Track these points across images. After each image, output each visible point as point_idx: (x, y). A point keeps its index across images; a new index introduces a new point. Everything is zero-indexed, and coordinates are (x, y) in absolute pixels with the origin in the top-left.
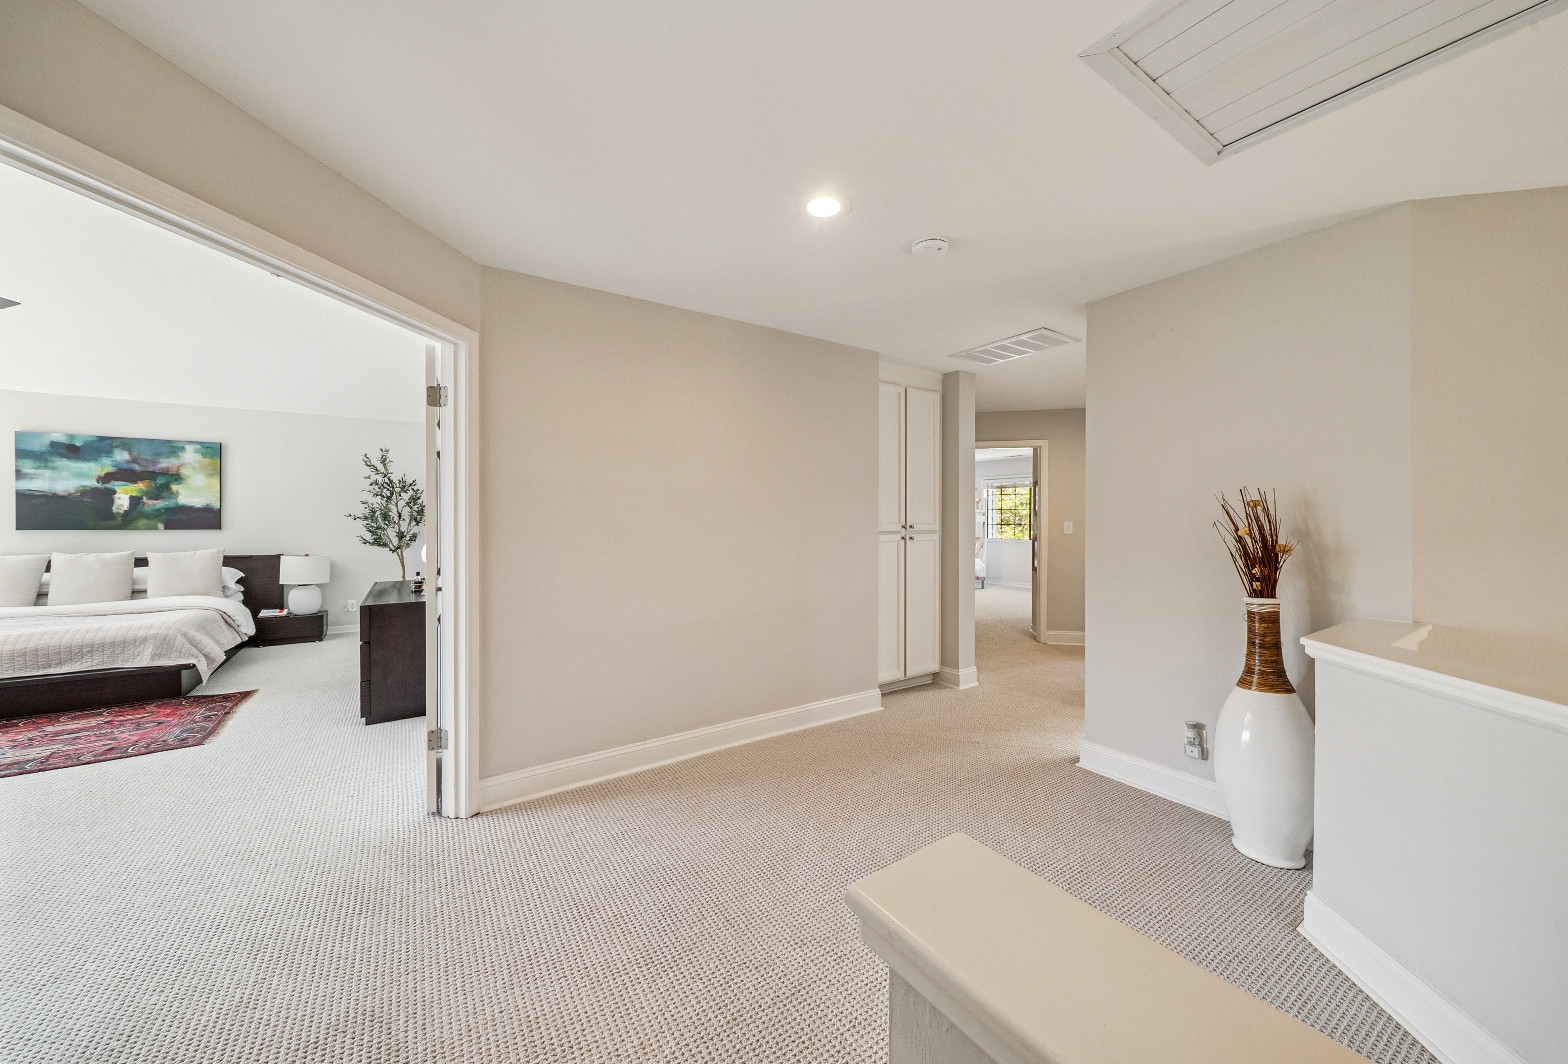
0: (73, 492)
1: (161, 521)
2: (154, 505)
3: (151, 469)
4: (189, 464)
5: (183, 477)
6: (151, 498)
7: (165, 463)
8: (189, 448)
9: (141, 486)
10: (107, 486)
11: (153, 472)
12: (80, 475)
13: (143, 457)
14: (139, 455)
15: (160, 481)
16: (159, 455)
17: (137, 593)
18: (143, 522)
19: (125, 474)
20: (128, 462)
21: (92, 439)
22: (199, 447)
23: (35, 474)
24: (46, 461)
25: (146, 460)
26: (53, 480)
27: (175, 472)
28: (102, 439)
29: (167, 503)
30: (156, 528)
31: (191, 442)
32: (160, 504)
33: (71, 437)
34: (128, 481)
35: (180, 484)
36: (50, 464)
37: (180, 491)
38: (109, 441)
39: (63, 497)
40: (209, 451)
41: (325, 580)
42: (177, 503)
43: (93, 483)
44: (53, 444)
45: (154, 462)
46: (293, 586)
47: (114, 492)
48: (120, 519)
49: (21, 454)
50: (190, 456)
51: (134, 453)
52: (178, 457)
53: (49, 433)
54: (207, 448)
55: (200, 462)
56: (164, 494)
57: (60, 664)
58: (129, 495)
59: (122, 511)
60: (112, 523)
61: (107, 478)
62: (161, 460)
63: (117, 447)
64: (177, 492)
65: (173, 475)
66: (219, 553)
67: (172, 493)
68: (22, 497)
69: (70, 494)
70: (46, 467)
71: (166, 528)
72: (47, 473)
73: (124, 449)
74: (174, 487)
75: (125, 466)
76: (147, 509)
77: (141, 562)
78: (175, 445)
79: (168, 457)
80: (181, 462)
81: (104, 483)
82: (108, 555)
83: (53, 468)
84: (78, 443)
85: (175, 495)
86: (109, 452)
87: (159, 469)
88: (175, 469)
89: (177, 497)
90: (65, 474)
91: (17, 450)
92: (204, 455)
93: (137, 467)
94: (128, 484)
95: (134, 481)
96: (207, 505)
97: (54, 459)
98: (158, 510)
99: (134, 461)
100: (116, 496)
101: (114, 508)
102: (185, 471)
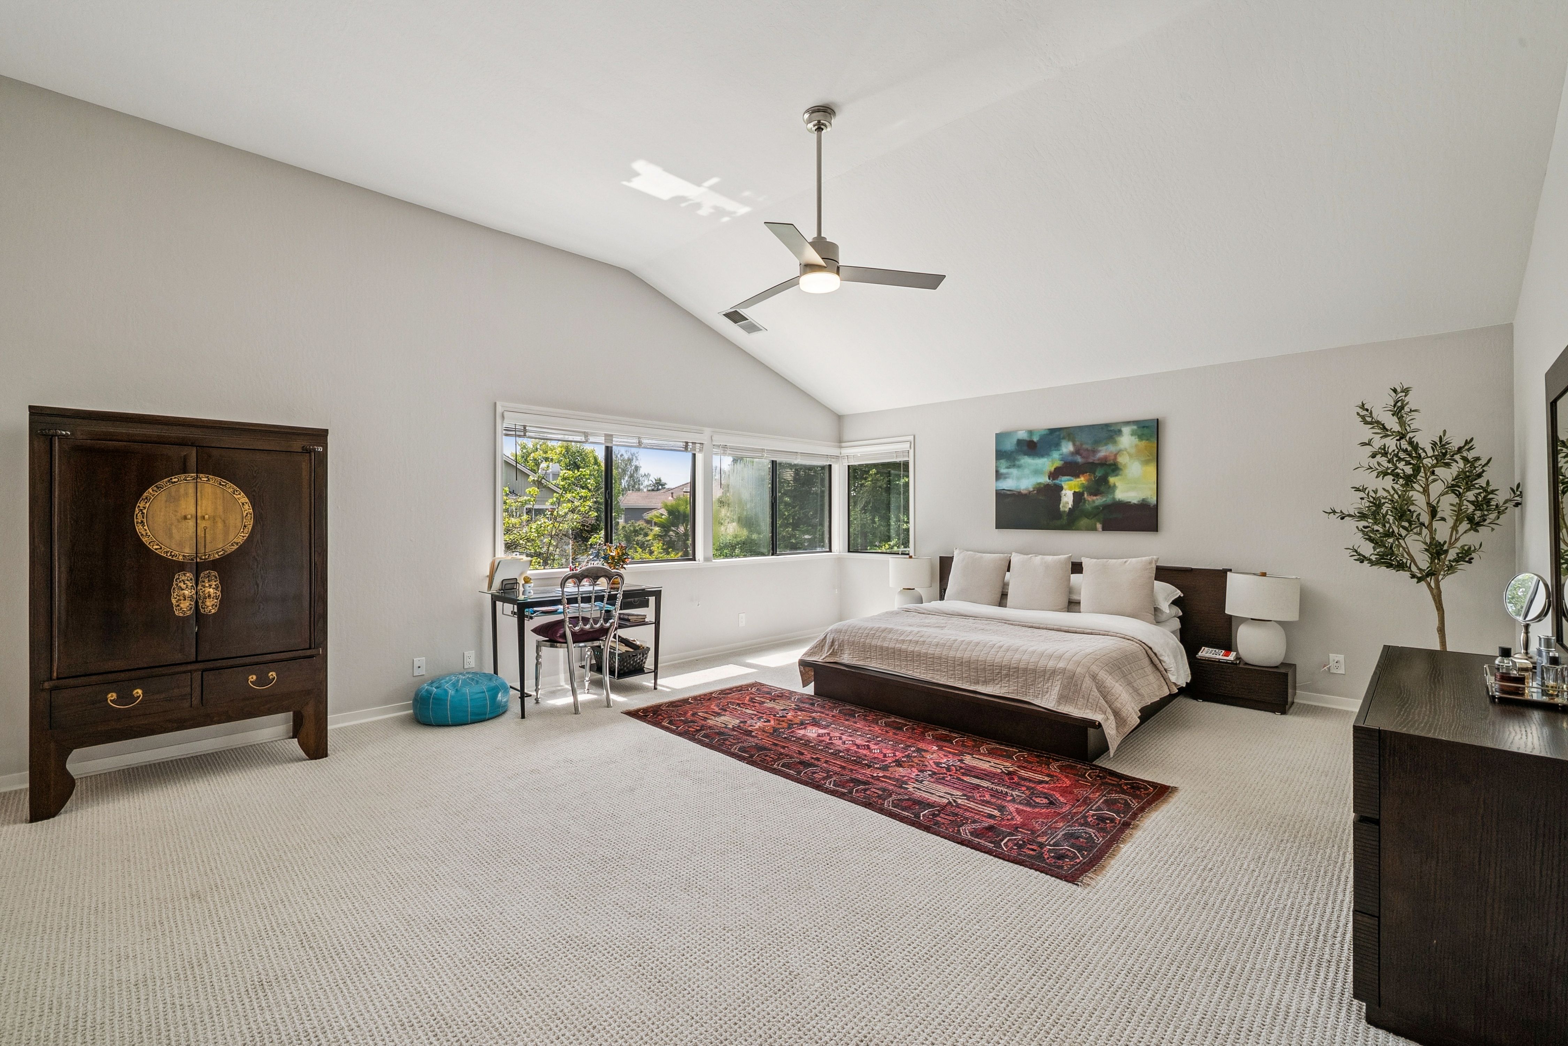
0: (1032, 490)
1: (1099, 521)
2: (1094, 501)
3: (1091, 461)
4: (1126, 450)
5: (1122, 467)
6: (1091, 494)
7: (1104, 451)
8: (1126, 430)
9: (1082, 480)
10: (1056, 481)
11: (1093, 463)
12: (1037, 472)
13: (1085, 446)
14: (1082, 445)
15: (1099, 473)
16: (1097, 442)
17: (1072, 605)
18: (1084, 522)
19: (1069, 469)
20: (1072, 454)
21: (1045, 432)
22: (1135, 427)
23: (1007, 474)
24: (1015, 459)
25: (1087, 450)
26: (1019, 478)
27: (1112, 462)
28: (1052, 431)
29: (1104, 499)
30: (1094, 529)
31: (1128, 423)
32: (1099, 500)
33: (1031, 432)
34: (1072, 476)
35: (1117, 475)
36: (1017, 463)
37: (1117, 484)
38: (1057, 433)
39: (1026, 495)
40: (1146, 431)
41: (1292, 615)
42: (1114, 498)
43: (1045, 479)
44: (1020, 442)
45: (1094, 452)
46: (1243, 620)
47: (1061, 488)
48: (1065, 518)
49: (999, 455)
50: (1127, 440)
51: (1078, 443)
52: (1115, 442)
53: (1016, 432)
54: (1144, 427)
55: (1136, 446)
56: (1102, 488)
58: (1072, 492)
59: (1067, 510)
60: (1059, 522)
61: (1056, 474)
62: (1100, 448)
63: (1064, 438)
64: (1115, 486)
65: (1110, 465)
66: (1151, 563)
67: (1109, 487)
68: (1001, 497)
69: (1030, 492)
70: (1014, 466)
71: (1103, 530)
72: (1014, 471)
73: (1069, 440)
74: (1112, 480)
75: (1070, 459)
76: (1088, 507)
77: (1077, 568)
78: (1112, 428)
79: (1106, 444)
80: (1118, 448)
81: (1053, 479)
82: (1050, 558)
83: (1019, 467)
84: (1035, 439)
85: (1112, 489)
86: (1057, 446)
87: (1099, 459)
88: (1112, 458)
89: (1114, 492)
90: (1027, 471)
91: (996, 451)
92: (1141, 437)
93: (1079, 459)
94: (1072, 478)
95: (1077, 476)
96: (1143, 500)
97: (1020, 457)
98: (1097, 507)
99: (1077, 452)
100: (1063, 492)
101: (1061, 506)
102: (1122, 460)
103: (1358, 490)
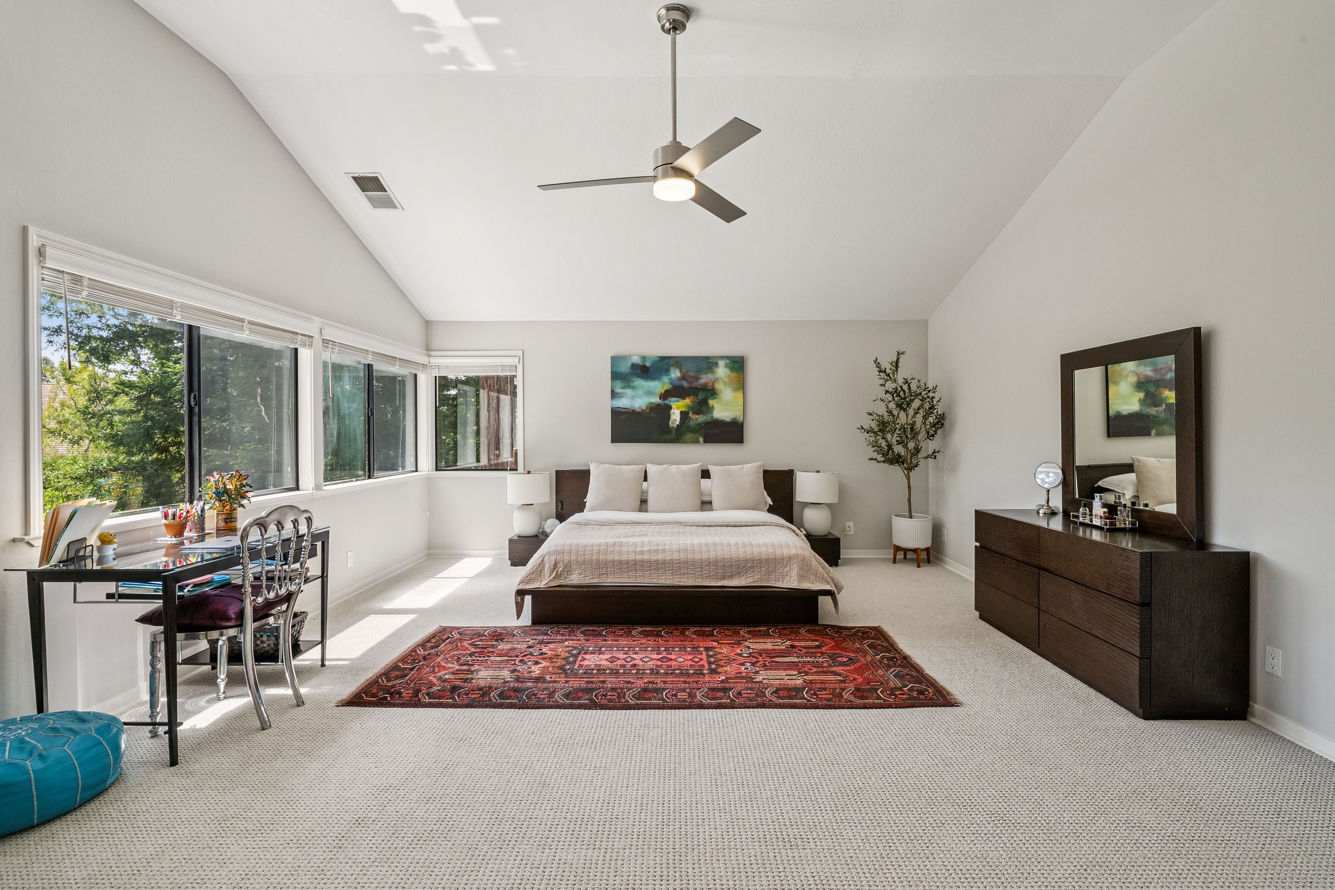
0: (645, 408)
1: (701, 435)
2: (697, 419)
3: (694, 386)
4: (721, 379)
5: (717, 392)
6: (694, 413)
7: (705, 379)
8: (721, 363)
9: (688, 401)
10: (667, 402)
11: (696, 388)
12: (649, 393)
13: (690, 374)
14: (687, 372)
15: (701, 396)
16: (699, 371)
17: (706, 505)
18: (689, 436)
19: (676, 391)
20: (679, 379)
21: (656, 359)
22: (728, 361)
23: (622, 393)
24: (629, 381)
25: (692, 377)
26: (633, 398)
27: (711, 387)
28: (663, 359)
29: (705, 418)
30: (697, 442)
31: (722, 358)
32: (701, 419)
33: (644, 358)
34: (679, 397)
35: (714, 399)
36: (632, 384)
37: (714, 406)
38: (667, 361)
39: (639, 413)
40: (736, 365)
41: (833, 499)
42: (712, 417)
43: (656, 400)
44: (634, 366)
45: (697, 378)
46: (806, 505)
47: (671, 408)
48: (674, 433)
49: (616, 376)
50: (722, 371)
51: (683, 371)
52: (713, 372)
53: (630, 356)
54: (734, 362)
55: (729, 376)
56: (704, 409)
57: (731, 577)
58: (680, 411)
59: (675, 426)
60: (669, 437)
61: (665, 395)
62: (702, 376)
63: (672, 365)
64: (713, 406)
65: (710, 390)
66: (760, 467)
67: (709, 408)
68: (616, 414)
69: (643, 410)
70: (628, 387)
71: (705, 442)
72: (629, 392)
73: (676, 367)
74: (711, 402)
75: (677, 383)
76: (692, 423)
77: (706, 474)
78: (711, 361)
79: (706, 373)
80: (715, 377)
81: (664, 400)
82: (684, 467)
83: (633, 388)
84: (648, 364)
85: (710, 409)
86: (667, 371)
87: (701, 385)
88: (711, 384)
89: (712, 412)
90: (640, 392)
91: (612, 372)
92: (732, 369)
93: (685, 384)
94: (679, 400)
95: (683, 398)
96: (734, 419)
97: (634, 379)
98: (699, 424)
99: (683, 378)
100: (672, 411)
101: (670, 423)
102: (719, 386)
103: (870, 414)
